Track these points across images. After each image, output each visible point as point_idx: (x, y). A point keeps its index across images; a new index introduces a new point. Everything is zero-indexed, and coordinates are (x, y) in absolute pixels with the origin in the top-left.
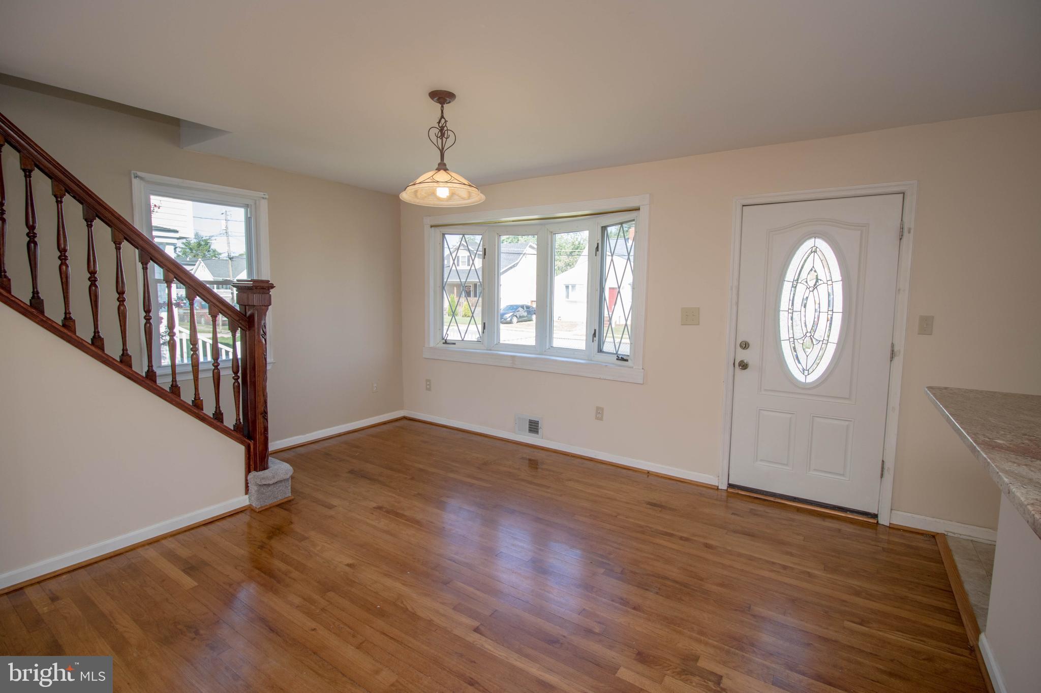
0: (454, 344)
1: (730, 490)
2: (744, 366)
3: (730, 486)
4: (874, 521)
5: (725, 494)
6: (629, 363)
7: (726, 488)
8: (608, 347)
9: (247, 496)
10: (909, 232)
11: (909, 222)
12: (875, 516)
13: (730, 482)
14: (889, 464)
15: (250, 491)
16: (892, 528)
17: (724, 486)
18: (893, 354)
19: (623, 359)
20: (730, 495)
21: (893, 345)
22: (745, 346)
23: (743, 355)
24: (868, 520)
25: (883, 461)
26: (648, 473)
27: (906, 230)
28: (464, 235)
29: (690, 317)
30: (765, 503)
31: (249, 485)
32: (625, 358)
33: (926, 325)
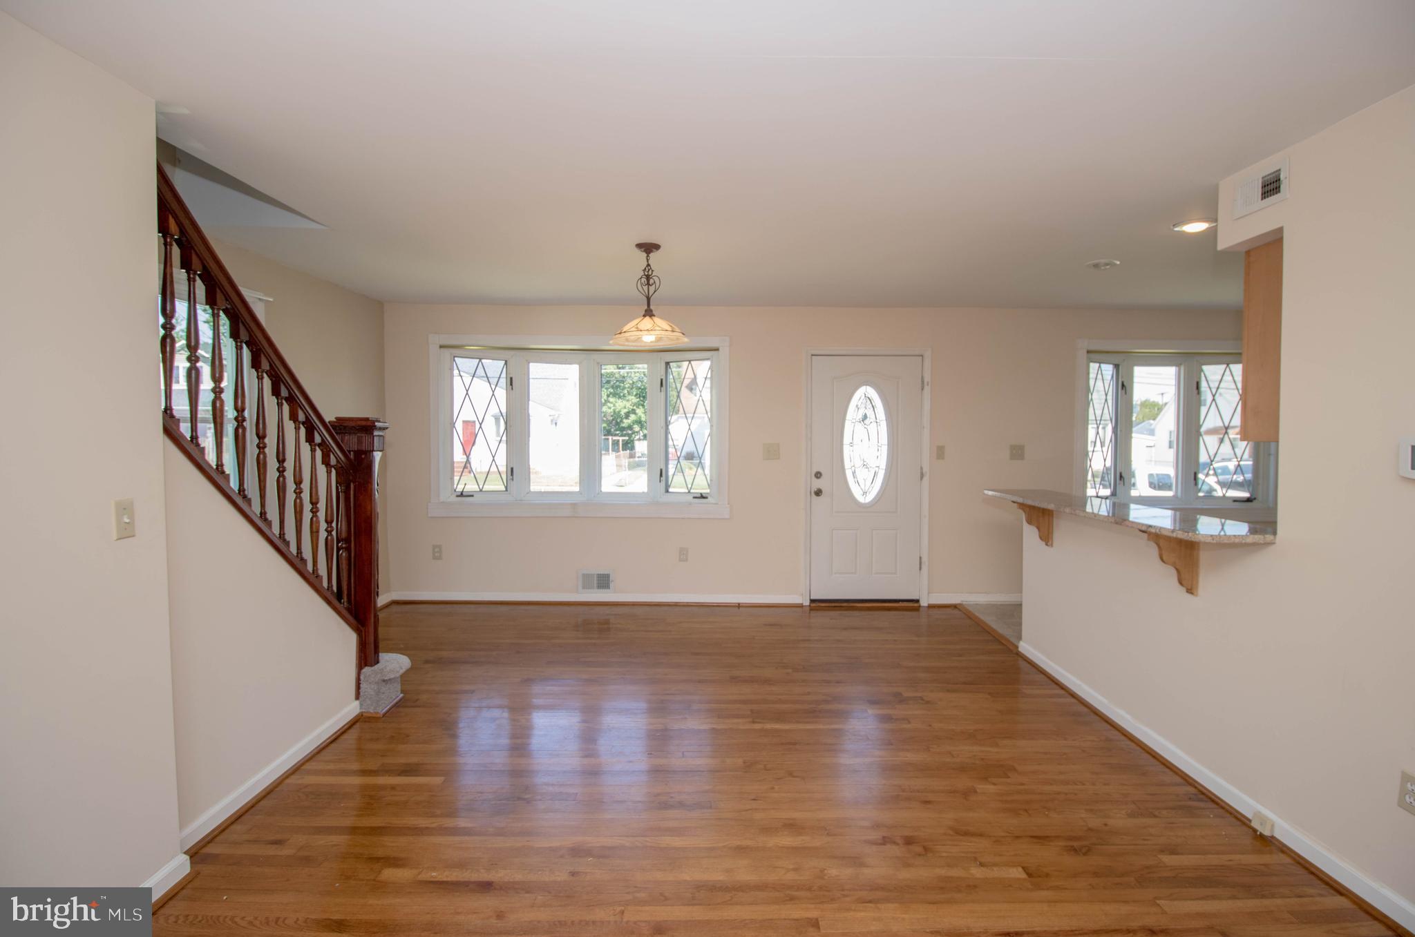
0: (472, 496)
1: (813, 605)
2: (818, 493)
3: (812, 601)
4: (916, 605)
5: (808, 609)
6: (710, 499)
7: (808, 604)
8: (678, 486)
9: (357, 703)
10: (928, 385)
11: (927, 378)
12: (918, 601)
13: (812, 598)
14: (925, 559)
15: (361, 694)
16: (931, 607)
17: (807, 603)
18: (922, 476)
19: (702, 497)
20: (812, 609)
21: (921, 468)
22: (818, 475)
23: (817, 484)
24: (912, 605)
25: (920, 558)
26: (739, 606)
27: (925, 383)
28: (480, 359)
29: (772, 452)
30: (835, 608)
31: (361, 685)
32: (704, 495)
33: (940, 453)
